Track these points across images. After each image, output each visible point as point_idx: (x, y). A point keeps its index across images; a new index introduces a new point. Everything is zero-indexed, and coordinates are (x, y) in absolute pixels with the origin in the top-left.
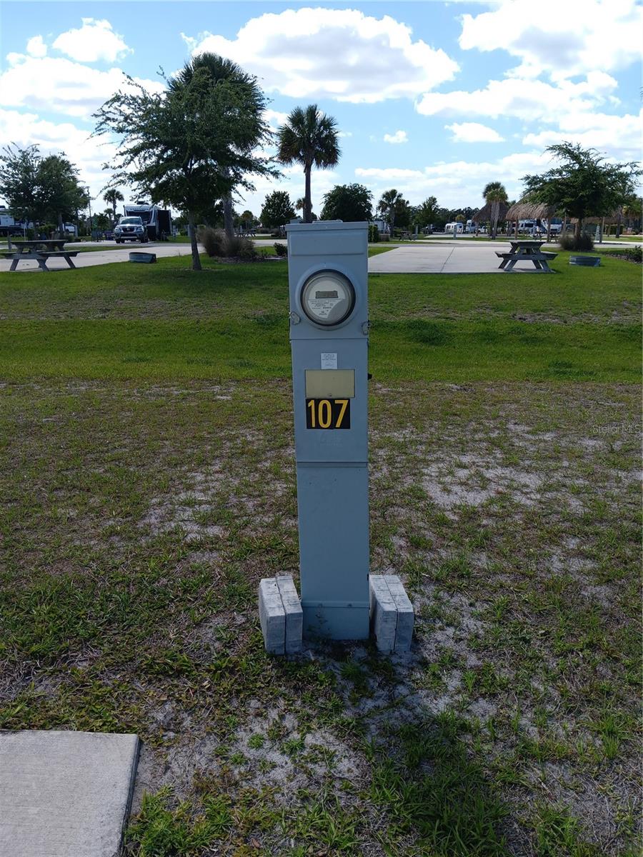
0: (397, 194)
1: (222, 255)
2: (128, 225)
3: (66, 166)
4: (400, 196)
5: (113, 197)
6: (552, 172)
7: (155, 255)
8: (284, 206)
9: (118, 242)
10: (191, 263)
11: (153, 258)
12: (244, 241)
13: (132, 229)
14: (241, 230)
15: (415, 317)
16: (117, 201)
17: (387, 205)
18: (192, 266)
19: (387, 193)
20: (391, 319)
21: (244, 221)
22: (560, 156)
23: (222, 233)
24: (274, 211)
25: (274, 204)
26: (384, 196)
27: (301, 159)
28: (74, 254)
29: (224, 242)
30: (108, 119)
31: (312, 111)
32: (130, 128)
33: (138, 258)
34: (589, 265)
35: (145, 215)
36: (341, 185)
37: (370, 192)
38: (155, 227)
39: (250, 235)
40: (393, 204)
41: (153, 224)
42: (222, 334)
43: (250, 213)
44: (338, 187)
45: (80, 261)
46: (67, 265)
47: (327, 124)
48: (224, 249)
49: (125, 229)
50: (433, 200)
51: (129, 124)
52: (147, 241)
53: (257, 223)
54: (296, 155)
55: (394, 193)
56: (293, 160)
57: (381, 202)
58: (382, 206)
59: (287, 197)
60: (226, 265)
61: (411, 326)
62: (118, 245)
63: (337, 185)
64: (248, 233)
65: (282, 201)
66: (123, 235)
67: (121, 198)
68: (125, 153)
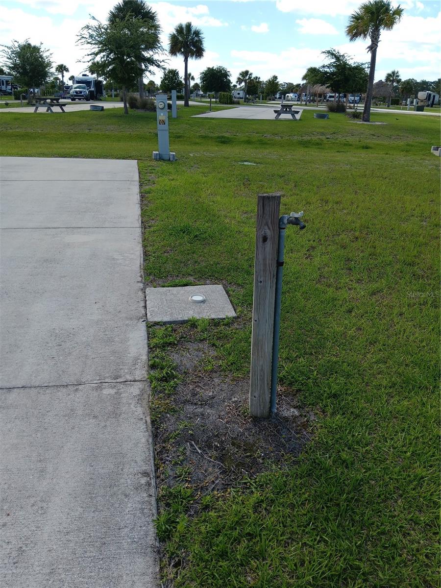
0: (249, 73)
1: (137, 108)
2: (78, 90)
3: (36, 49)
4: (251, 74)
5: (62, 69)
6: (324, 67)
7: (103, 107)
8: (176, 79)
9: (72, 100)
10: (124, 111)
11: (102, 109)
12: (149, 101)
13: (81, 92)
14: (147, 94)
15: (221, 135)
16: (64, 72)
17: (243, 81)
18: (123, 112)
19: (243, 72)
20: (211, 135)
21: (149, 88)
22: (329, 57)
23: (137, 95)
24: (169, 82)
25: (169, 77)
26: (240, 74)
27: (182, 53)
28: (64, 105)
29: (138, 101)
30: (83, 37)
31: (189, 26)
32: (93, 42)
33: (95, 108)
34: (322, 118)
35: (88, 83)
36: (211, 67)
37: (229, 72)
38: (93, 91)
39: (153, 98)
40: (246, 80)
41: (92, 89)
42: (141, 138)
43: (154, 82)
44: (209, 68)
45: (67, 109)
46: (61, 111)
47: (197, 33)
48: (138, 104)
49: (76, 92)
50: (275, 78)
51: (93, 40)
52: (89, 100)
53: (158, 89)
54: (179, 51)
55: (247, 72)
56: (178, 54)
57: (239, 79)
58: (240, 81)
59: (178, 73)
60: (140, 112)
61: (218, 137)
62: (72, 102)
63: (208, 67)
64: (152, 96)
65: (174, 75)
66: (75, 96)
67: (67, 70)
68: (91, 55)
